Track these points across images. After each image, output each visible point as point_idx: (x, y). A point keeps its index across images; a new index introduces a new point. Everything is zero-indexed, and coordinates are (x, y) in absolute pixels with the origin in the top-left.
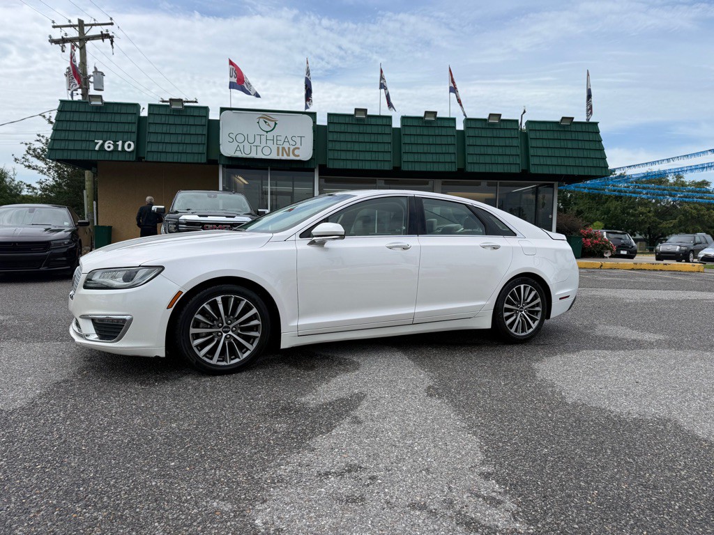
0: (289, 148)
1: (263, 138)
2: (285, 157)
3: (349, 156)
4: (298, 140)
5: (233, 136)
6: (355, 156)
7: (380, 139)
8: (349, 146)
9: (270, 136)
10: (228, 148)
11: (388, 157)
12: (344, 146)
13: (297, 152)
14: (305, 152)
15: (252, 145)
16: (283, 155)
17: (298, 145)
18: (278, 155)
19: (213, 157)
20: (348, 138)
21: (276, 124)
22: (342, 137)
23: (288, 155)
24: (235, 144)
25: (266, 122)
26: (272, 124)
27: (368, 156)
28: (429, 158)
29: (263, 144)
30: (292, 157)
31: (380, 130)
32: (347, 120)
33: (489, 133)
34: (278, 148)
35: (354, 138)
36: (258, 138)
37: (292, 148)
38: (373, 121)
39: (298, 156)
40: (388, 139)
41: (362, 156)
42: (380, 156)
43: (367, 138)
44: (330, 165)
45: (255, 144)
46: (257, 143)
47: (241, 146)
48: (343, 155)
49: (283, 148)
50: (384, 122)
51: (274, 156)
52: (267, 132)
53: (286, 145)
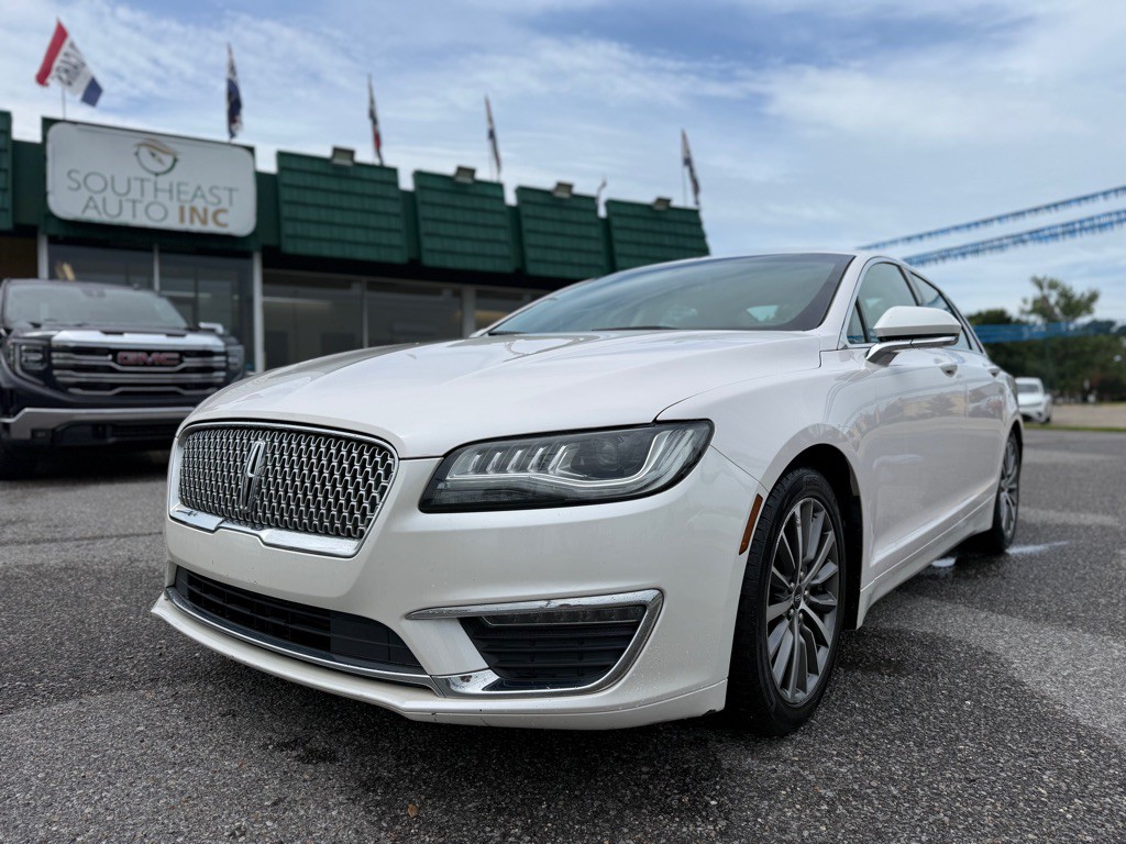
0: (205, 210)
1: (149, 187)
2: (197, 227)
3: (324, 232)
4: (224, 195)
5: (80, 178)
6: (336, 233)
7: (381, 206)
8: (324, 215)
9: (163, 182)
10: (66, 200)
11: (397, 239)
12: (313, 214)
13: (222, 218)
14: (240, 219)
15: (124, 198)
16: (192, 221)
17: (225, 204)
18: (182, 219)
19: (27, 218)
20: (321, 199)
21: (175, 160)
22: (309, 197)
23: (204, 222)
24: (84, 194)
25: (153, 155)
26: (168, 160)
27: (360, 235)
28: (468, 247)
29: (149, 197)
30: (211, 228)
31: (379, 190)
32: (316, 167)
33: (555, 214)
34: (182, 210)
35: (333, 200)
36: (136, 185)
37: (211, 210)
38: (365, 174)
39: (225, 225)
40: (395, 208)
41: (349, 234)
42: (384, 238)
43: (355, 203)
44: (290, 247)
45: (130, 196)
46: (135, 194)
47: (98, 199)
48: (313, 231)
49: (193, 210)
50: (386, 177)
51: (172, 223)
52: (157, 174)
53: (199, 204)
